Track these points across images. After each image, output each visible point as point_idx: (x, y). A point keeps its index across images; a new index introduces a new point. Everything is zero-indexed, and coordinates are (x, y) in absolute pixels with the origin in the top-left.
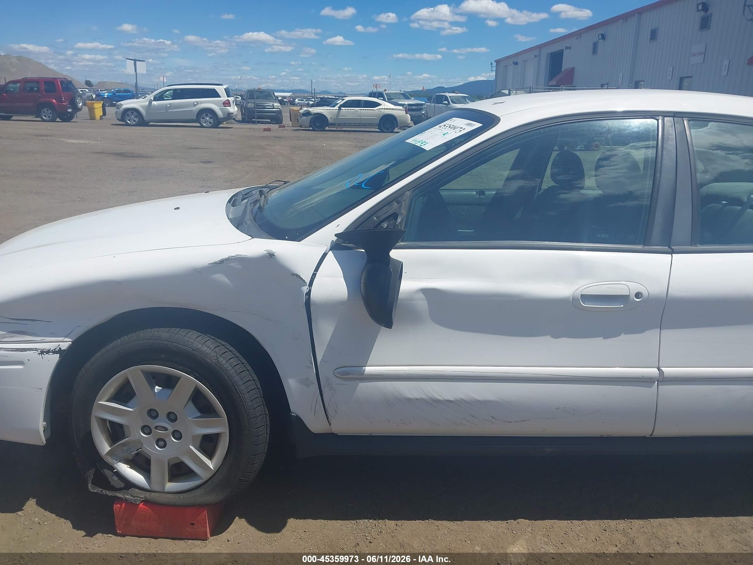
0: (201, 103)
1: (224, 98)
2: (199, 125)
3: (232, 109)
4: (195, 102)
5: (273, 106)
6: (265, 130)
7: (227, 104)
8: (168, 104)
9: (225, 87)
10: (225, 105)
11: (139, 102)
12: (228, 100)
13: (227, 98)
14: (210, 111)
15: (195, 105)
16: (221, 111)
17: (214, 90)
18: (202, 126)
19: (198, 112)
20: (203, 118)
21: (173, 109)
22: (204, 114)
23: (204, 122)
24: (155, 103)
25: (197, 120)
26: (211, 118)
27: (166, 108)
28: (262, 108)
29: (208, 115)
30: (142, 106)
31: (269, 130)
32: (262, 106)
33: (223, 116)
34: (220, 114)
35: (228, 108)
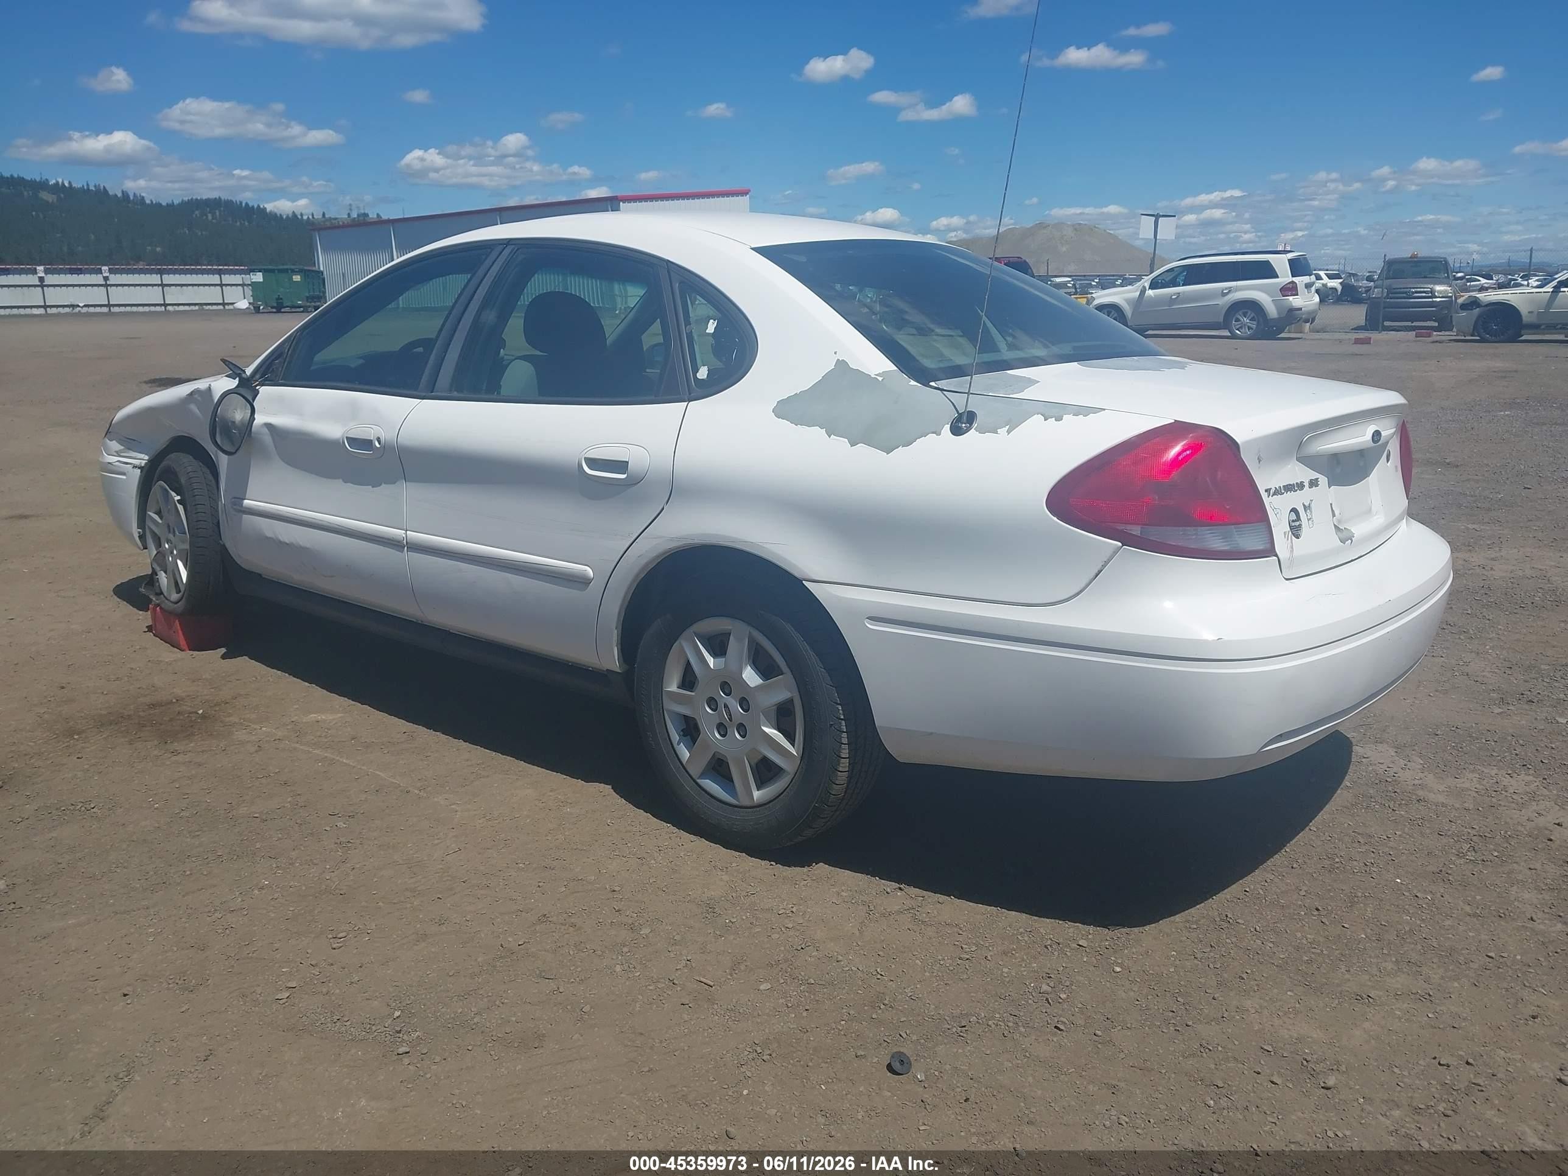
0: (1238, 289)
1: (1285, 277)
2: (1227, 333)
3: (1300, 299)
4: (1226, 289)
5: (1432, 291)
6: (1358, 341)
7: (1290, 289)
8: (1174, 294)
9: (1290, 256)
10: (1286, 293)
11: (1124, 292)
12: (1293, 282)
13: (1291, 279)
14: (1252, 307)
15: (1224, 295)
16: (1275, 305)
17: (1267, 263)
18: (1234, 337)
19: (1229, 307)
20: (1237, 320)
21: (1182, 304)
22: (1241, 313)
23: (1238, 327)
24: (1150, 293)
25: (1226, 325)
26: (1252, 319)
27: (1171, 301)
28: (1405, 298)
29: (1248, 314)
30: (1128, 301)
31: (1367, 341)
32: (1406, 293)
33: (1279, 313)
34: (1272, 311)
35: (1291, 298)
